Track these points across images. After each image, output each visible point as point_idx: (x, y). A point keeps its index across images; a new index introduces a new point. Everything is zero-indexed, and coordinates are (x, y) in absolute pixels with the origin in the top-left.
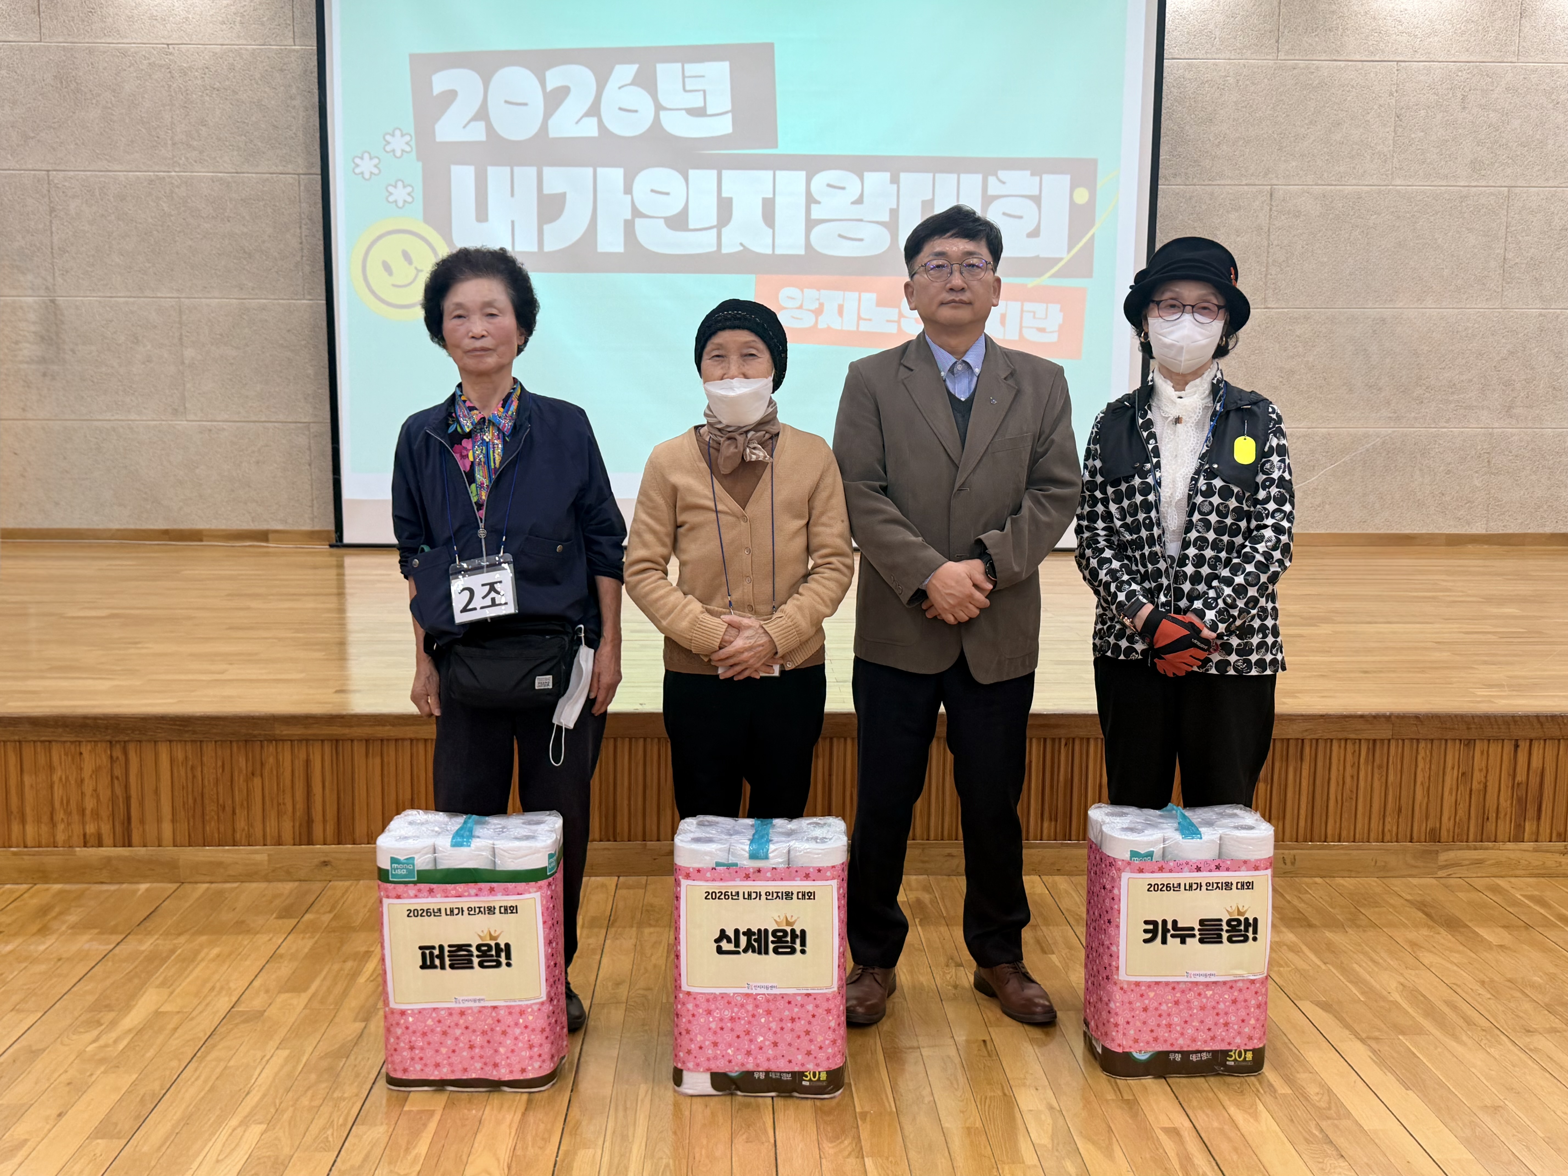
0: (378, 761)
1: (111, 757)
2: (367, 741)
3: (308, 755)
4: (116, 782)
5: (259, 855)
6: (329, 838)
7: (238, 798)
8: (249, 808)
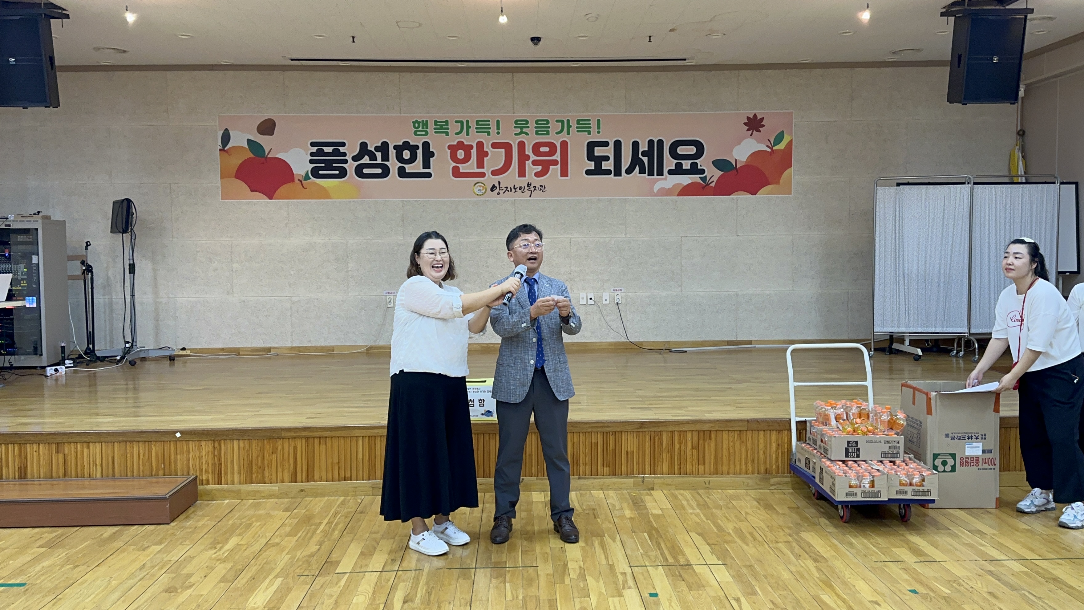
0: (324, 446)
1: (214, 447)
2: (320, 438)
3: (295, 444)
4: (216, 458)
5: (275, 487)
6: (304, 480)
7: (266, 463)
8: (271, 467)
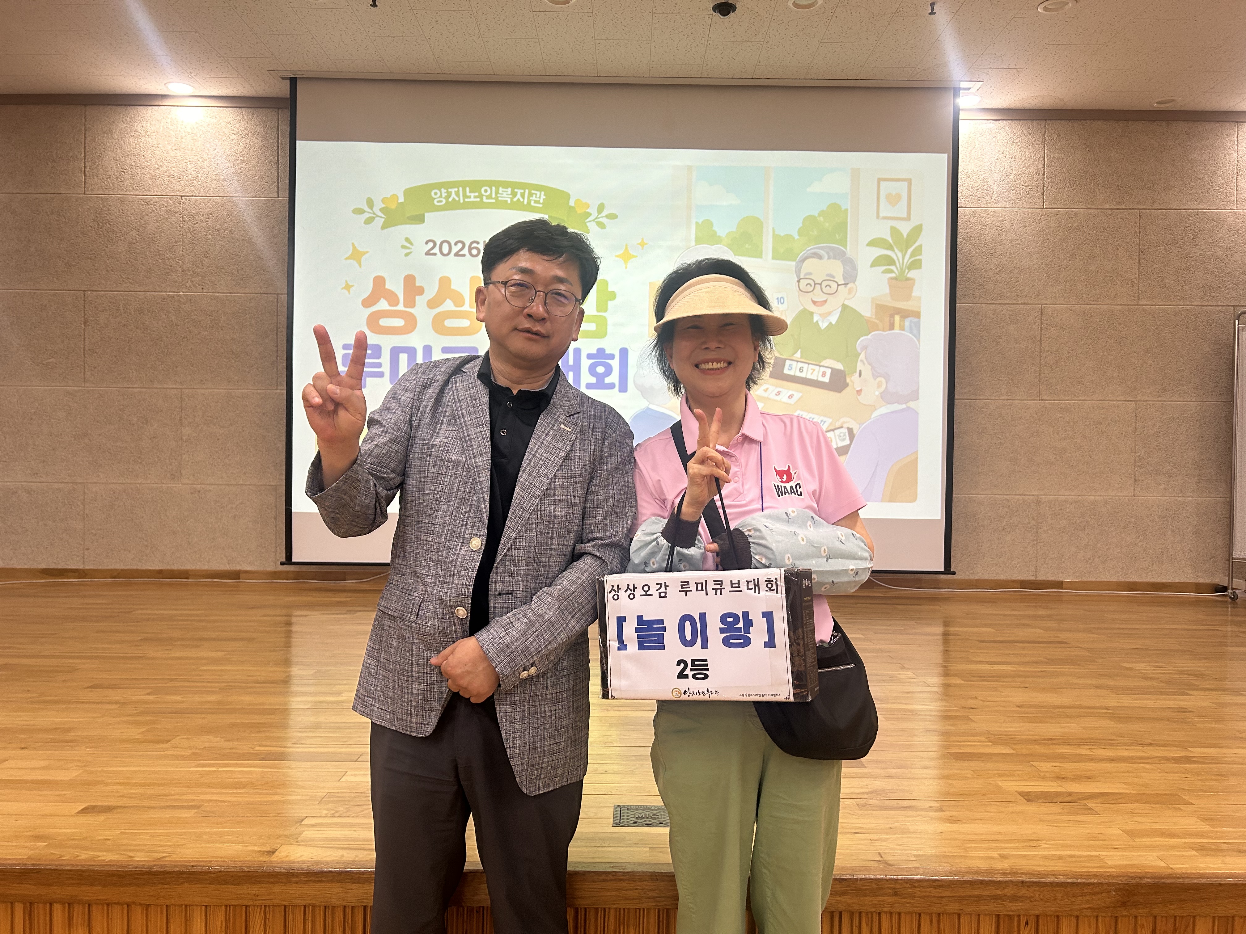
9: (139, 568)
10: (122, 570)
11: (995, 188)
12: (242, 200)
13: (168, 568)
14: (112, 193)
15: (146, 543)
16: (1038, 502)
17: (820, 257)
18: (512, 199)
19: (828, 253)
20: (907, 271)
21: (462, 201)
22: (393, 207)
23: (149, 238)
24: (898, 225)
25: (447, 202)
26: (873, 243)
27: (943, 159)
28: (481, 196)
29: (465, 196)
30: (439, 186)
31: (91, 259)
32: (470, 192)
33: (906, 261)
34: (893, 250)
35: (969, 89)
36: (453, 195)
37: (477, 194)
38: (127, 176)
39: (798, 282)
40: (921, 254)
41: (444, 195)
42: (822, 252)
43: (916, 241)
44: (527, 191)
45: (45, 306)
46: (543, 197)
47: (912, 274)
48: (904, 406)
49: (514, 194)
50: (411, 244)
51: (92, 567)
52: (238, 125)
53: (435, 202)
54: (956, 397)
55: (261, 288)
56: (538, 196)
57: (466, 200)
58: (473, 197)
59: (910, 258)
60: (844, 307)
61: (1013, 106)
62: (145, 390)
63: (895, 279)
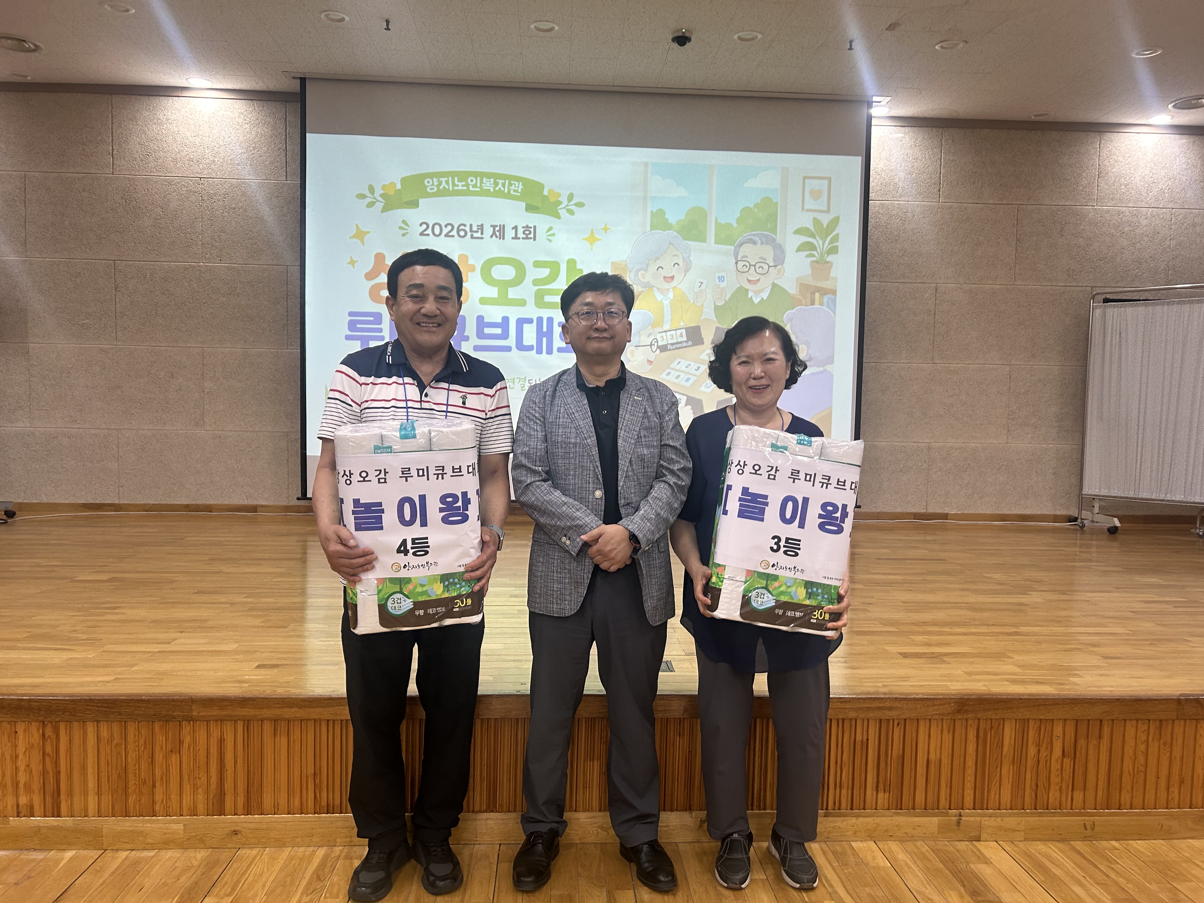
0: (284, 741)
1: (44, 735)
2: (276, 721)
4: (47, 758)
5: (176, 824)
6: (239, 809)
7: (158, 773)
8: (168, 782)
9: (168, 503)
10: (154, 505)
11: (901, 184)
12: (254, 183)
13: (193, 502)
14: (137, 173)
15: (173, 481)
16: (929, 448)
17: (755, 243)
18: (494, 188)
19: (761, 240)
20: (826, 256)
21: (451, 189)
22: (392, 193)
23: (172, 214)
24: (820, 216)
25: (438, 189)
26: (798, 232)
27: (858, 161)
28: (467, 185)
29: (454, 185)
30: (431, 175)
31: (120, 232)
32: (458, 181)
33: (825, 247)
34: (815, 238)
35: (880, 102)
36: (444, 184)
37: (464, 183)
38: (151, 159)
39: (736, 263)
40: (838, 241)
41: (436, 183)
42: (756, 239)
43: (833, 231)
44: (507, 181)
45: (79, 273)
46: (521, 187)
47: (830, 258)
48: (822, 369)
49: (496, 184)
50: (408, 226)
51: (126, 502)
52: (250, 116)
53: (428, 189)
54: (864, 361)
55: (272, 260)
56: (517, 185)
57: (456, 188)
58: (460, 186)
59: (829, 244)
60: (774, 285)
61: (916, 115)
62: (170, 348)
63: (817, 262)
